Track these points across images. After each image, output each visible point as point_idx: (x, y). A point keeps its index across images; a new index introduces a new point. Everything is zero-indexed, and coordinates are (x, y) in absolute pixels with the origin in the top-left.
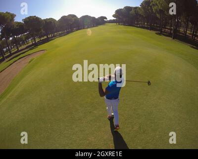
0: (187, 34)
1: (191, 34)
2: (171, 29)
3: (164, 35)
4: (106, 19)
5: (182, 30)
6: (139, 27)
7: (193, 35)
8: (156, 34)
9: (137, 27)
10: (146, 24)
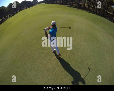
0: (85, 6)
1: (87, 6)
2: (76, 4)
3: (72, 7)
4: (37, 1)
5: (82, 4)
6: (58, 4)
7: (88, 6)
8: (68, 7)
9: (56, 4)
10: (61, 2)
